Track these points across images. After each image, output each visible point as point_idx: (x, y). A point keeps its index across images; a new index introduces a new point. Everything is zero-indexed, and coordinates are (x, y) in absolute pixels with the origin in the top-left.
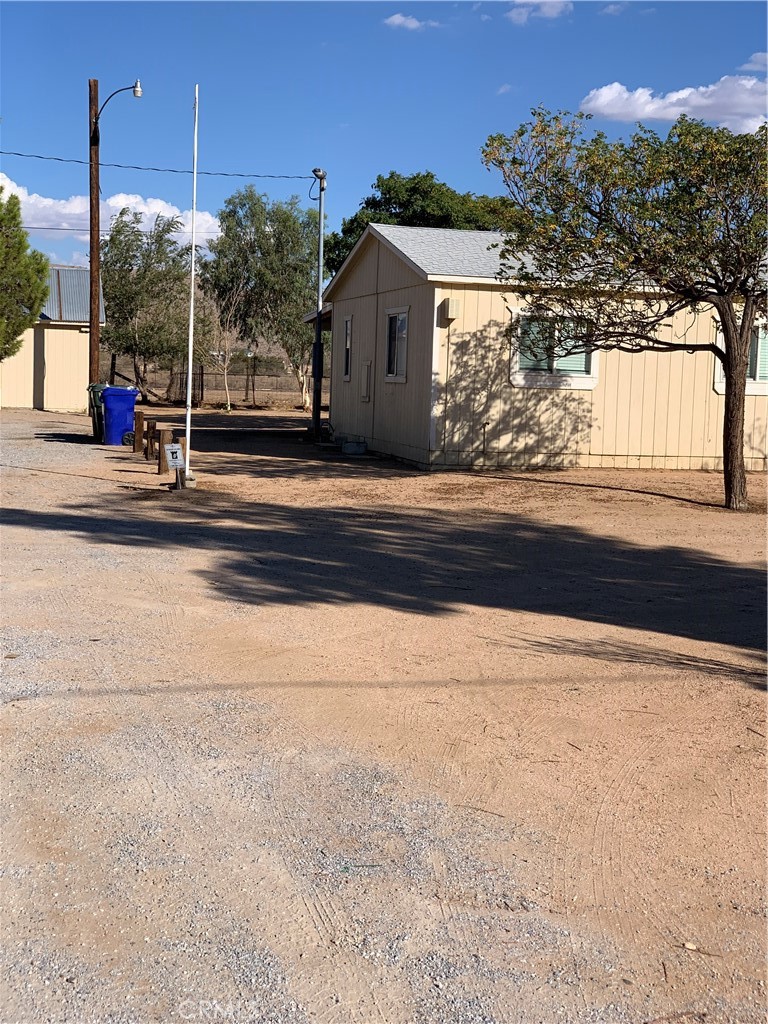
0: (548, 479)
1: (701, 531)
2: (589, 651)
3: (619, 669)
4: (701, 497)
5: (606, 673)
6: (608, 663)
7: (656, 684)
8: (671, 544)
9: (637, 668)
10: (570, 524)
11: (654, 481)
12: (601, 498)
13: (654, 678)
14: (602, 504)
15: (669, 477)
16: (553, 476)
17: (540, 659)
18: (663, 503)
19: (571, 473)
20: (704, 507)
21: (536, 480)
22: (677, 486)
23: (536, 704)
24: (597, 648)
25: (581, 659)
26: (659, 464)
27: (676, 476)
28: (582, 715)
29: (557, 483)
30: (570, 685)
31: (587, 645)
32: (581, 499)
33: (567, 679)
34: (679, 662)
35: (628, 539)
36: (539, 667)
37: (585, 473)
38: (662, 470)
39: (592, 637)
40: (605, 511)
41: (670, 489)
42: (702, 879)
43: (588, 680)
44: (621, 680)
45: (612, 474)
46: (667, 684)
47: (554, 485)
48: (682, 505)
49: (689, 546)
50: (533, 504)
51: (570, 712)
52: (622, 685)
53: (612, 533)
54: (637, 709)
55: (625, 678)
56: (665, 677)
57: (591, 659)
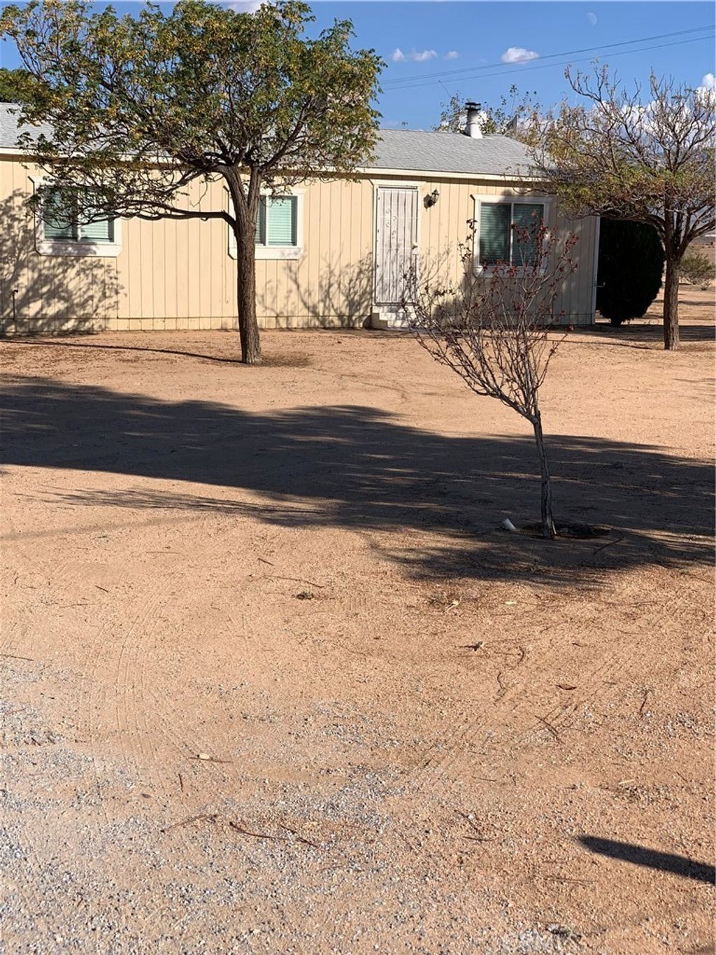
0: (77, 343)
1: (220, 384)
2: (117, 500)
3: (144, 514)
4: (220, 354)
5: (133, 519)
6: (134, 510)
7: (178, 526)
8: (193, 398)
9: (161, 513)
10: (100, 384)
11: (177, 342)
12: (129, 358)
13: (176, 520)
14: (130, 364)
15: (191, 336)
16: (84, 340)
17: (70, 511)
18: (186, 361)
19: (101, 336)
20: (223, 363)
21: (66, 344)
22: (199, 345)
23: (66, 552)
24: (124, 498)
25: (110, 508)
26: (183, 325)
27: (198, 336)
28: (110, 560)
29: (86, 346)
30: (98, 533)
31: (116, 495)
32: (110, 360)
33: (97, 527)
34: (199, 505)
35: (154, 396)
36: (69, 518)
37: (114, 336)
38: (185, 331)
39: (120, 488)
40: (133, 370)
41: (193, 347)
42: (216, 696)
43: (115, 527)
44: (146, 525)
45: (139, 336)
46: (188, 525)
47: (83, 348)
48: (203, 362)
49: (209, 400)
50: (63, 366)
51: (99, 558)
52: (148, 529)
53: (139, 391)
54: (161, 550)
55: (150, 523)
56: (187, 519)
57: (119, 508)
